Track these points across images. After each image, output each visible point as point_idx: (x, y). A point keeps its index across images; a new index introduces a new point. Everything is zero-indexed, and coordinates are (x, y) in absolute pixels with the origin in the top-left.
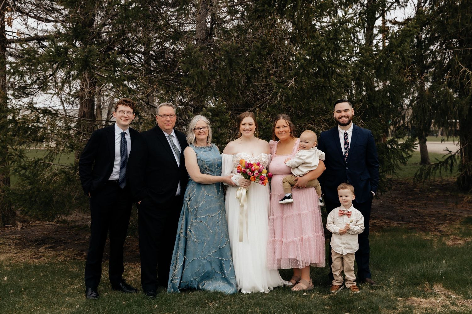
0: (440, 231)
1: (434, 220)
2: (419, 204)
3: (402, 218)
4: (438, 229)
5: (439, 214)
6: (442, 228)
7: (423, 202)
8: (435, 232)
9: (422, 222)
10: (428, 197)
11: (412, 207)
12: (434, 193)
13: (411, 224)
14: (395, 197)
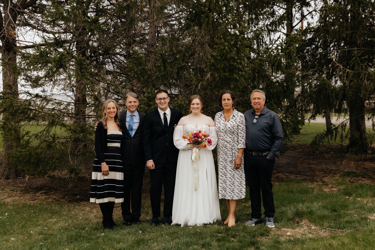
0: (323, 182)
1: (322, 174)
2: (315, 162)
3: (300, 172)
4: (322, 180)
5: (327, 169)
6: (326, 179)
7: (319, 161)
8: (320, 182)
9: (313, 175)
10: (324, 157)
11: (310, 164)
12: (329, 154)
13: (304, 176)
14: (300, 157)
